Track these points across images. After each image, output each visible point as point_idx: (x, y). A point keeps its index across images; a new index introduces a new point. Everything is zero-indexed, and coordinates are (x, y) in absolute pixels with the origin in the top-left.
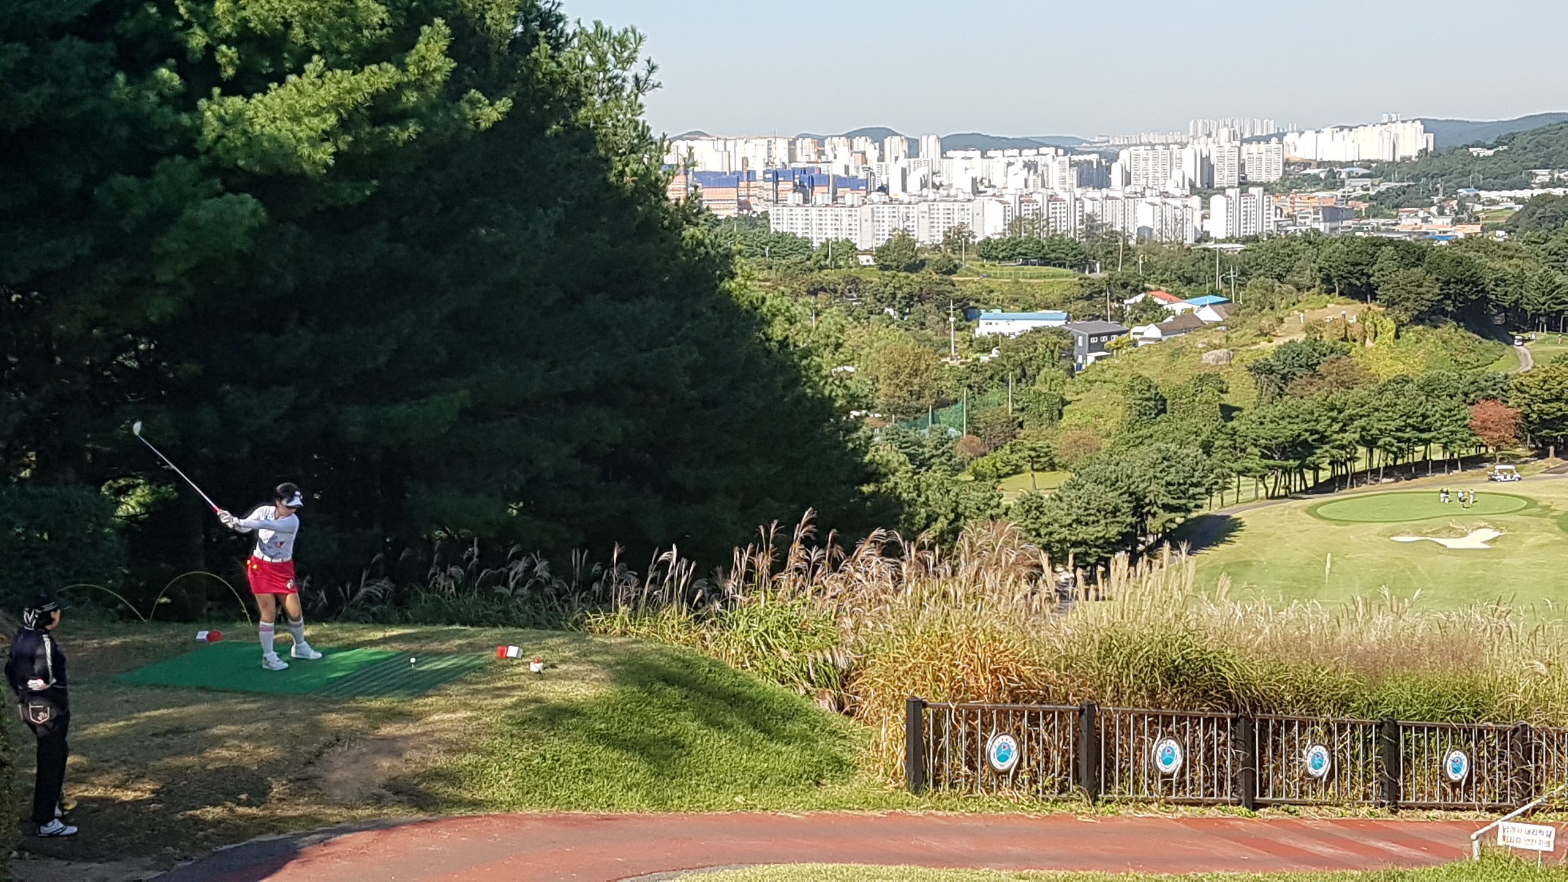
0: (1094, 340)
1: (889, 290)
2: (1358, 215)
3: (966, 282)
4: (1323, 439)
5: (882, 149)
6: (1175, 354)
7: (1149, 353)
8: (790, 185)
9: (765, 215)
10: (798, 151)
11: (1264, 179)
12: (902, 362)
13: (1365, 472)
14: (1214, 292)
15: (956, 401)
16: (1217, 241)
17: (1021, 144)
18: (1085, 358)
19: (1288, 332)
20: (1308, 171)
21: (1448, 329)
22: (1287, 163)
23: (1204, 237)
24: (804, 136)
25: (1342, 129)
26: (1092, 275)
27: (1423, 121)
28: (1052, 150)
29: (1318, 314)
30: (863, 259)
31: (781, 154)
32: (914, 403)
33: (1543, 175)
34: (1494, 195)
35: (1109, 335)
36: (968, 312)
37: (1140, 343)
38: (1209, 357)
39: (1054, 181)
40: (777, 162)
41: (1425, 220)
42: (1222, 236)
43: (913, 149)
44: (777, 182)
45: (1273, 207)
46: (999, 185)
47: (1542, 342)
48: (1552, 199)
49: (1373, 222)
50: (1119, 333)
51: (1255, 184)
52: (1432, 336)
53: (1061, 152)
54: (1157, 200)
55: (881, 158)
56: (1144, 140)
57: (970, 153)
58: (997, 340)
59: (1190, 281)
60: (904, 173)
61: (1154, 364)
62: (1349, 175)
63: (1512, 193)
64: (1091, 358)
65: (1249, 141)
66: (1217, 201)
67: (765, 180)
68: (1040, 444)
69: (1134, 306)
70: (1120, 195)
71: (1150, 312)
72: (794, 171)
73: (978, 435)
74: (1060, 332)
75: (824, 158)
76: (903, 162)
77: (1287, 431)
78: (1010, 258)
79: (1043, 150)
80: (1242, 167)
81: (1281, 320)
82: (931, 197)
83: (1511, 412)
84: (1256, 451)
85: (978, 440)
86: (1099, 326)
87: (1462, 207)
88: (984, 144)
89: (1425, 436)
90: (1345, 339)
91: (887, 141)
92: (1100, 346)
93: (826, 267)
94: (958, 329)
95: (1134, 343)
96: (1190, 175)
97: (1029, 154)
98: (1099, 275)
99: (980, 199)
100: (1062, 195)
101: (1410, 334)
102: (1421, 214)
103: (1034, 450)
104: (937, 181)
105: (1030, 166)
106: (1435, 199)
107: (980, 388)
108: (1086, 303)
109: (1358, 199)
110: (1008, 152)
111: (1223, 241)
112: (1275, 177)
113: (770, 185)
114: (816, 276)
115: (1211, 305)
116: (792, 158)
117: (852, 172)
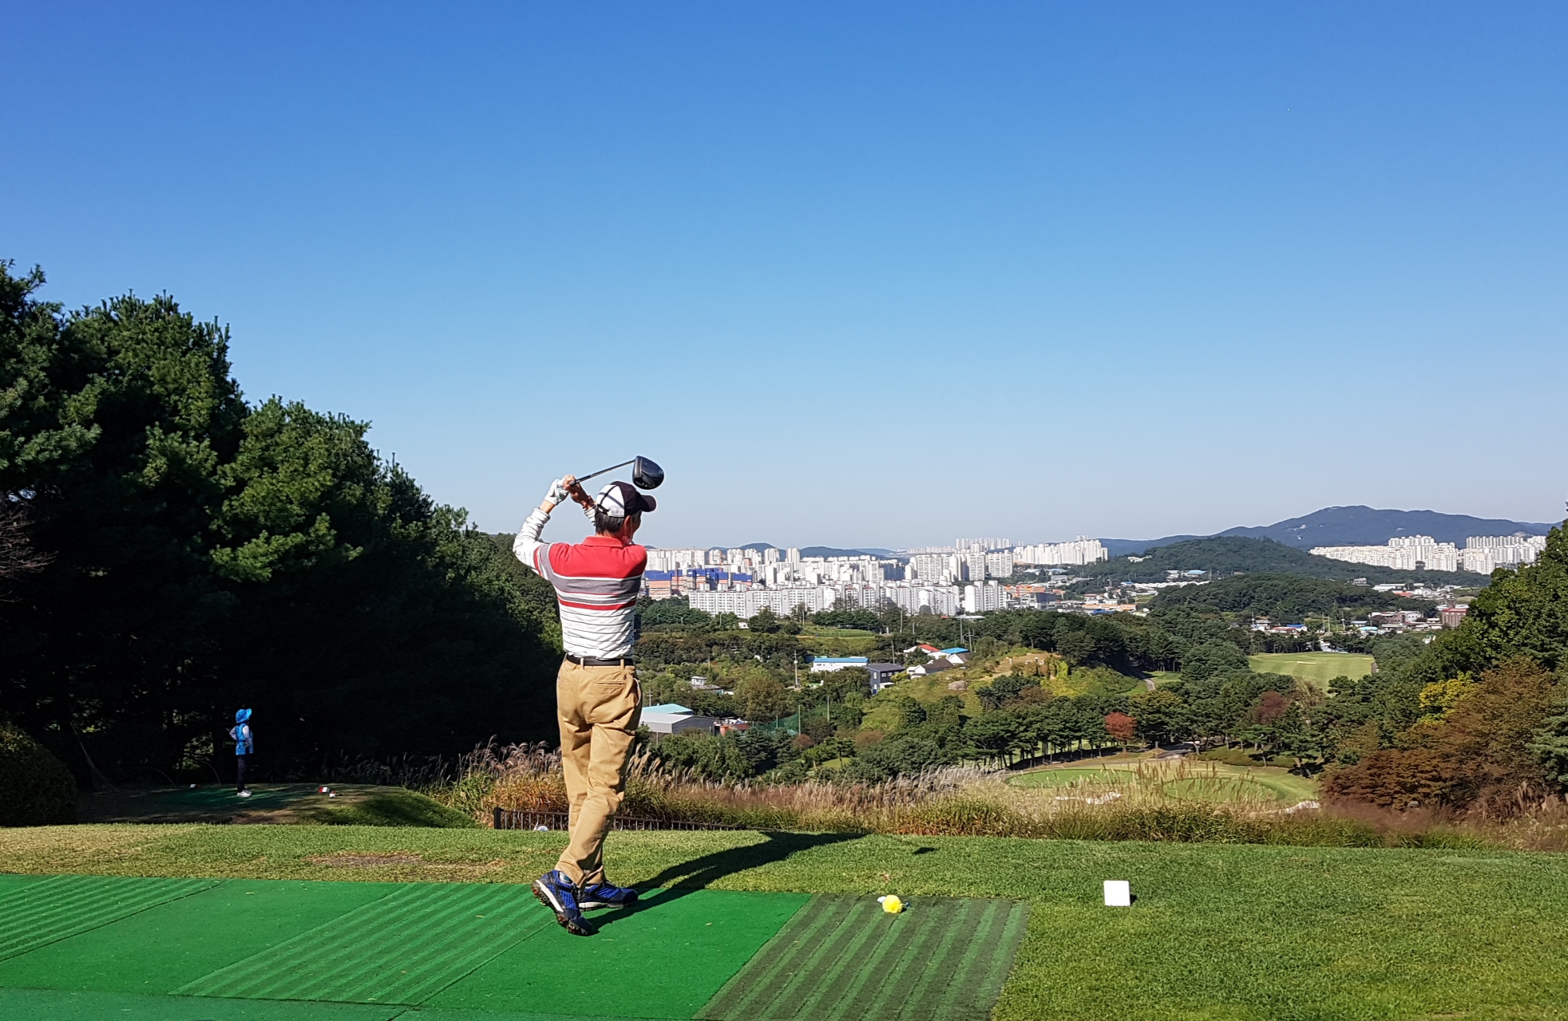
0: (884, 675)
1: (757, 644)
2: (1059, 598)
3: (805, 639)
4: (1013, 735)
5: (763, 556)
6: (933, 683)
7: (918, 684)
8: (704, 579)
9: (687, 598)
10: (711, 557)
11: (1001, 576)
12: (759, 688)
13: (1041, 758)
14: (960, 646)
15: (795, 713)
16: (968, 614)
17: (849, 553)
18: (878, 686)
19: (1002, 671)
20: (1029, 570)
21: (1101, 670)
22: (1015, 566)
23: (961, 612)
24: (714, 549)
25: (1050, 544)
26: (884, 635)
27: (1100, 540)
28: (868, 557)
29: (1020, 659)
30: (742, 625)
31: (700, 560)
32: (768, 714)
33: (1174, 574)
34: (1143, 586)
35: (893, 672)
36: (807, 658)
37: (912, 677)
38: (953, 686)
39: (869, 577)
40: (696, 564)
41: (1101, 601)
42: (973, 611)
43: (783, 555)
44: (695, 577)
45: (1005, 593)
46: (835, 579)
47: (1162, 677)
48: (1176, 588)
49: (1069, 603)
50: (900, 671)
51: (994, 579)
52: (1091, 673)
53: (874, 558)
54: (931, 588)
55: (763, 562)
56: (928, 551)
57: (817, 559)
58: (824, 675)
59: (944, 639)
60: (775, 572)
61: (920, 690)
62: (1054, 574)
63: (1155, 585)
64: (882, 686)
65: (992, 552)
66: (969, 589)
67: (688, 576)
68: (845, 739)
69: (910, 654)
70: (907, 585)
71: (920, 658)
72: (706, 570)
73: (808, 734)
74: (861, 670)
75: (725, 562)
76: (775, 565)
77: (991, 730)
78: (832, 624)
79: (863, 557)
80: (987, 568)
81: (998, 663)
82: (790, 586)
83: (1130, 720)
84: (972, 743)
85: (808, 737)
86: (888, 666)
87: (1124, 593)
88: (825, 553)
89: (1078, 734)
90: (1037, 675)
91: (766, 551)
92: (887, 679)
93: (718, 630)
94: (799, 668)
95: (909, 677)
96: (954, 572)
97: (854, 560)
98: (888, 634)
99: (822, 586)
100: (872, 585)
101: (1077, 672)
102: (1098, 597)
103: (841, 743)
104: (796, 575)
105: (854, 567)
106: (1107, 588)
107: (810, 705)
108: (880, 652)
109: (1059, 588)
110: (840, 559)
111: (973, 614)
112: (1007, 575)
113: (691, 579)
114: (712, 635)
115: (957, 654)
116: (707, 562)
117: (743, 571)
